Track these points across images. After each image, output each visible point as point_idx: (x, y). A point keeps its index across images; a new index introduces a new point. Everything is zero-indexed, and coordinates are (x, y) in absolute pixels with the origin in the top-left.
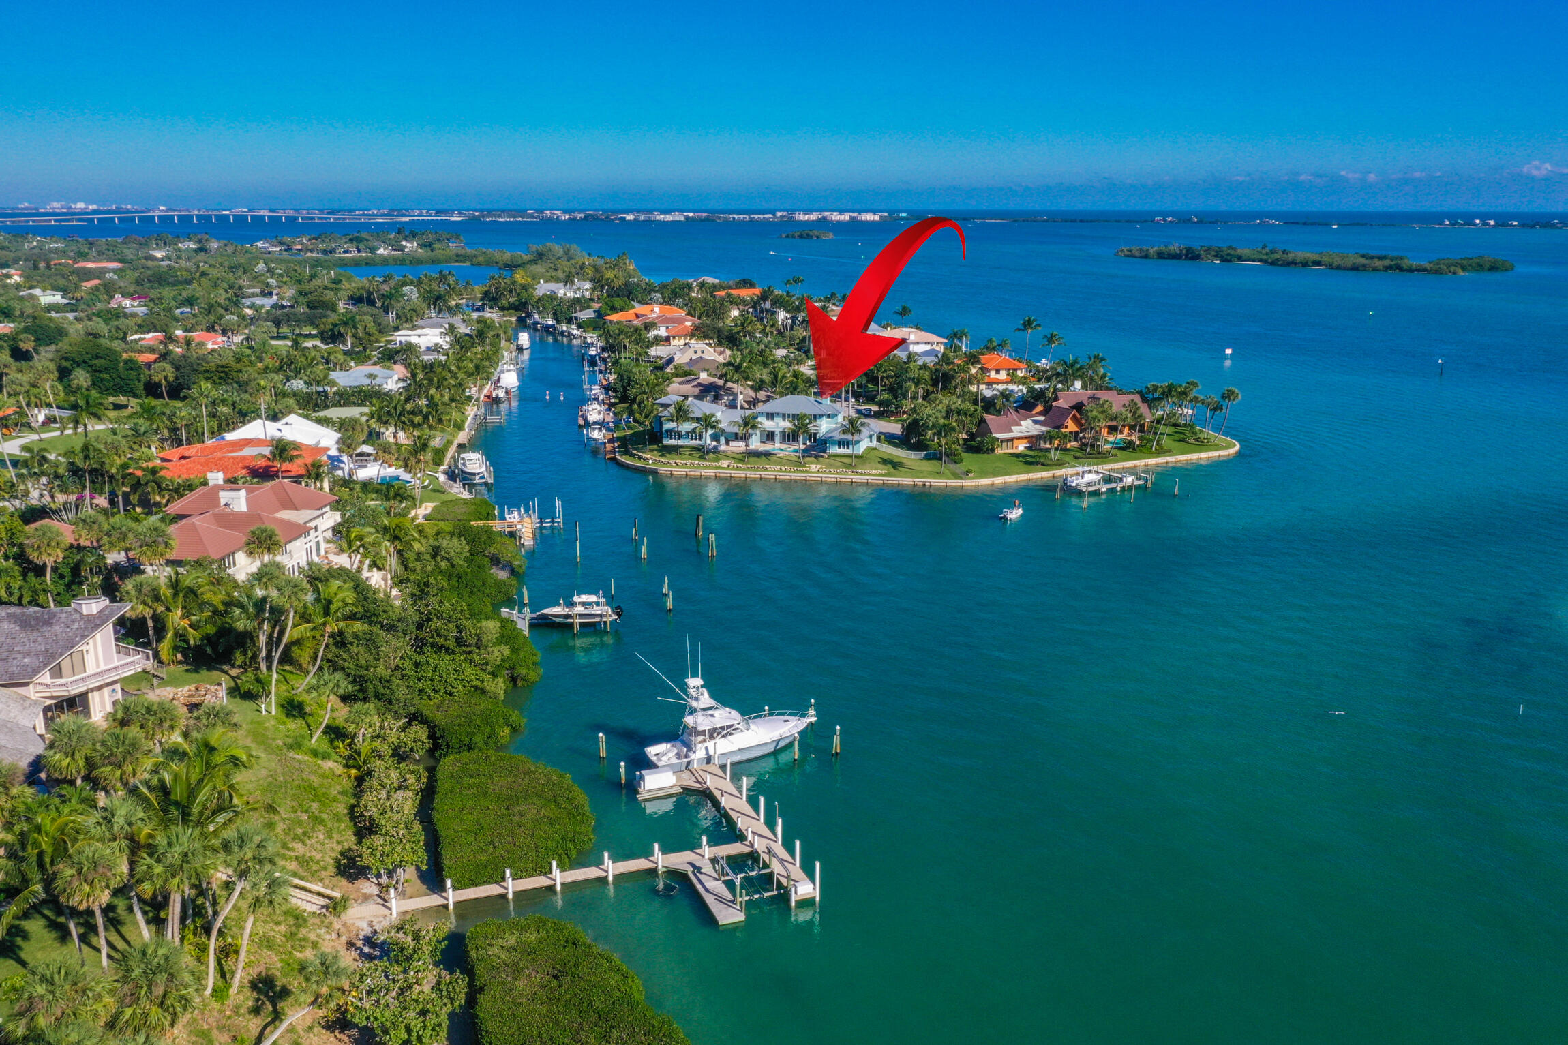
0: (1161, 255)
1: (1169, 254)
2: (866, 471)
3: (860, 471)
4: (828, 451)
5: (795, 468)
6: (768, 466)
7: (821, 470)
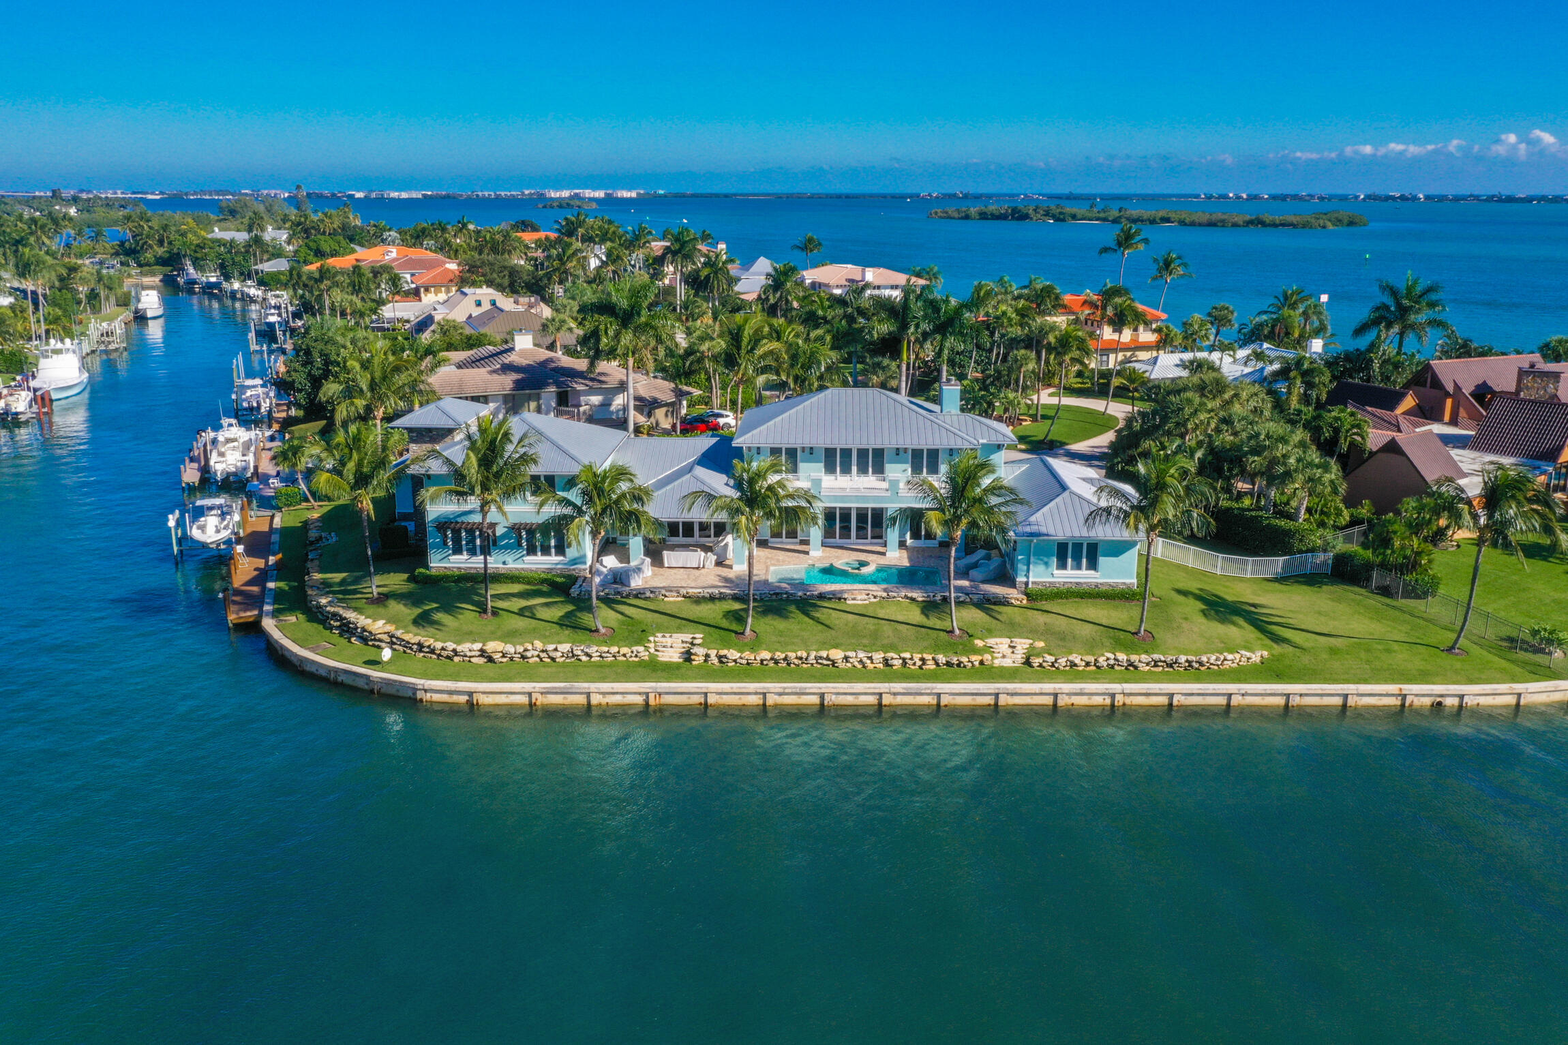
0: (983, 216)
1: (992, 215)
2: (1204, 659)
3: (1183, 659)
4: (1021, 579)
5: (942, 659)
6: (837, 654)
7: (1036, 661)
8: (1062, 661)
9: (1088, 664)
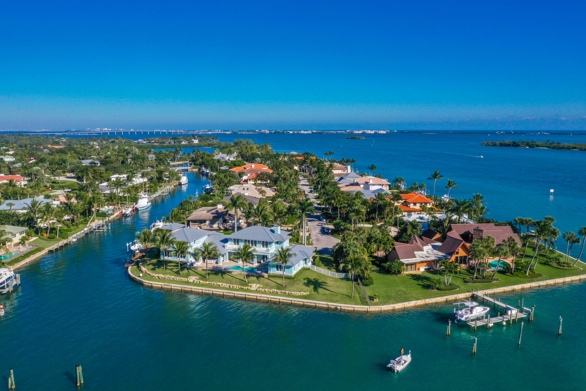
1: (505, 144)
2: (292, 293)
3: (287, 292)
4: (269, 272)
5: (240, 287)
6: (220, 284)
7: (258, 289)
8: (263, 290)
9: (268, 291)
